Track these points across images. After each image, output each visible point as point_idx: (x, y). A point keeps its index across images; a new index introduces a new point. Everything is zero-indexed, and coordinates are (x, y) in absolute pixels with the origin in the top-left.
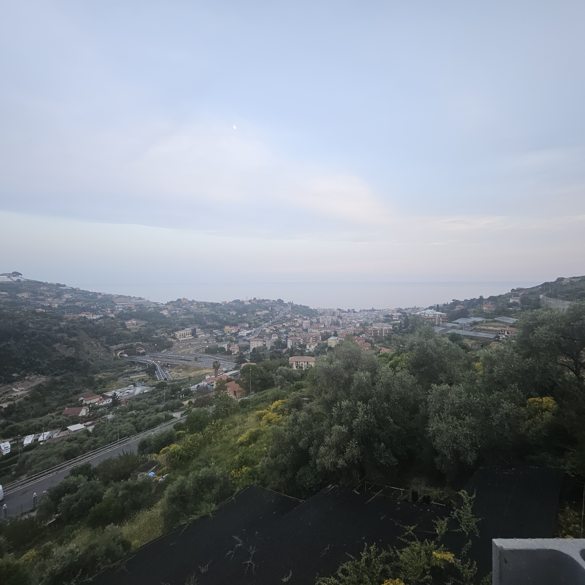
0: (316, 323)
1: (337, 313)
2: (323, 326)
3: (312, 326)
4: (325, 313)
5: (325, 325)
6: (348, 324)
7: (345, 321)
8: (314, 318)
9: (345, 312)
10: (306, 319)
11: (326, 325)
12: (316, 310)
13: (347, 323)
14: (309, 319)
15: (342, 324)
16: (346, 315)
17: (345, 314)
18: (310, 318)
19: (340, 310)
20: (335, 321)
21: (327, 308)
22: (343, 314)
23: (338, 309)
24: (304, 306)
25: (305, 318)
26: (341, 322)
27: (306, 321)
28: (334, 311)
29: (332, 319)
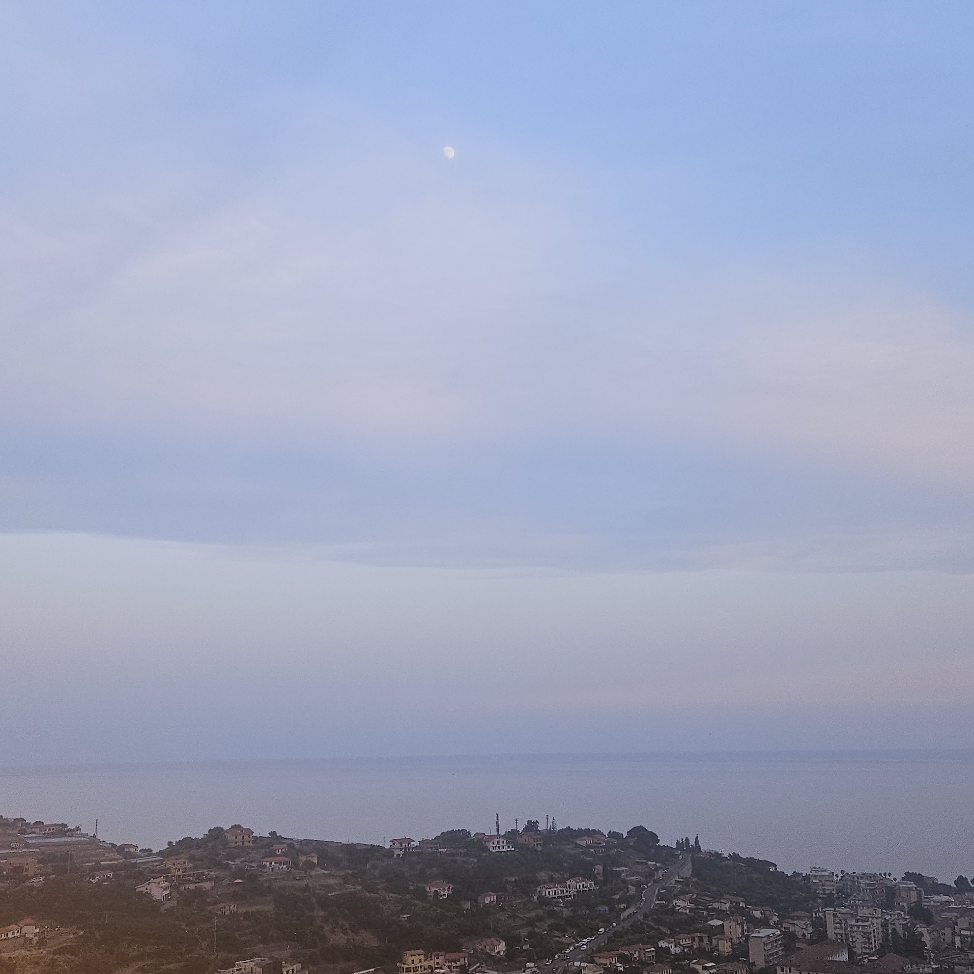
0: (811, 942)
1: (903, 894)
2: (844, 957)
3: (793, 957)
4: (848, 896)
5: (851, 954)
6: (961, 950)
7: (948, 931)
8: (798, 918)
9: (945, 889)
10: (764, 923)
11: (858, 950)
12: (807, 878)
13: (958, 944)
14: (776, 919)
15: (936, 948)
16: (949, 902)
17: (947, 898)
18: (782, 918)
19: (917, 878)
20: (900, 930)
21: (858, 872)
22: (936, 898)
23: (909, 876)
24: (750, 861)
25: (757, 914)
26: (926, 938)
27: (764, 932)
28: (889, 884)
29: (885, 925)
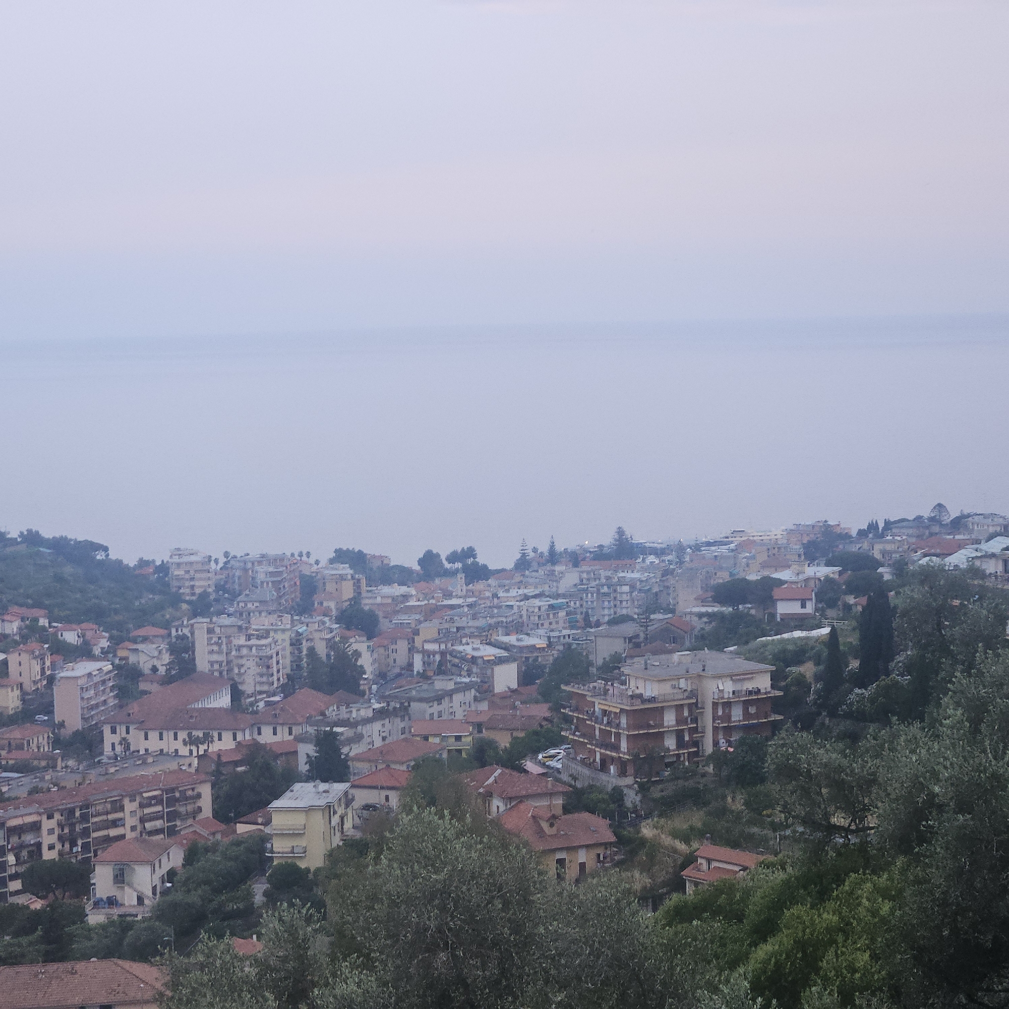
0: (168, 680)
1: (330, 587)
2: (224, 700)
3: (134, 708)
4: (234, 596)
5: (236, 694)
6: (424, 676)
7: (402, 646)
8: (145, 639)
9: (403, 575)
10: (84, 652)
11: (248, 687)
12: (163, 569)
13: (418, 666)
14: (104, 643)
15: (382, 676)
16: (406, 597)
17: (403, 590)
18: (116, 641)
19: (356, 559)
20: (322, 650)
21: (255, 553)
22: (386, 590)
23: (341, 556)
24: (60, 545)
25: (71, 637)
26: (366, 661)
27: (83, 668)
28: (307, 572)
29: (296, 643)
